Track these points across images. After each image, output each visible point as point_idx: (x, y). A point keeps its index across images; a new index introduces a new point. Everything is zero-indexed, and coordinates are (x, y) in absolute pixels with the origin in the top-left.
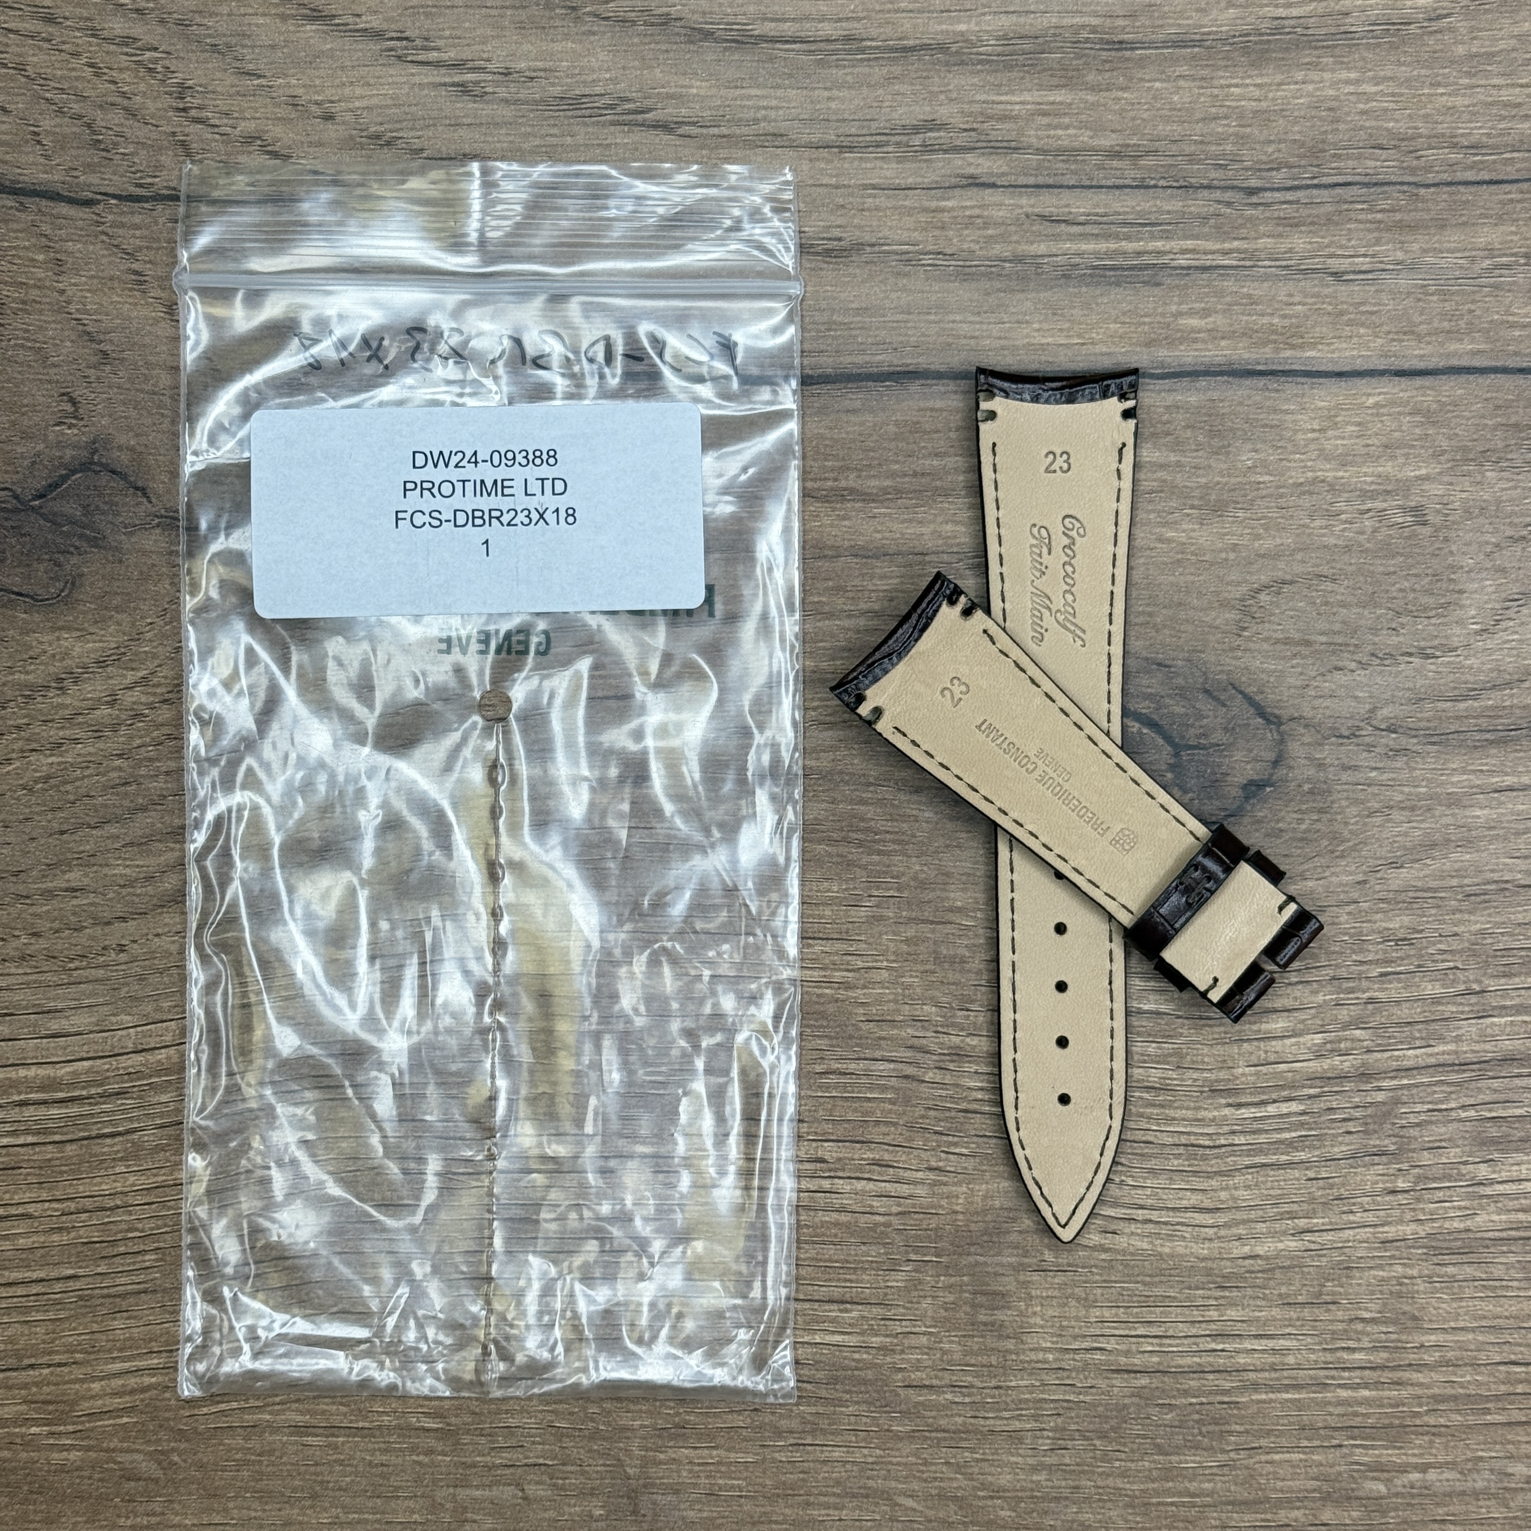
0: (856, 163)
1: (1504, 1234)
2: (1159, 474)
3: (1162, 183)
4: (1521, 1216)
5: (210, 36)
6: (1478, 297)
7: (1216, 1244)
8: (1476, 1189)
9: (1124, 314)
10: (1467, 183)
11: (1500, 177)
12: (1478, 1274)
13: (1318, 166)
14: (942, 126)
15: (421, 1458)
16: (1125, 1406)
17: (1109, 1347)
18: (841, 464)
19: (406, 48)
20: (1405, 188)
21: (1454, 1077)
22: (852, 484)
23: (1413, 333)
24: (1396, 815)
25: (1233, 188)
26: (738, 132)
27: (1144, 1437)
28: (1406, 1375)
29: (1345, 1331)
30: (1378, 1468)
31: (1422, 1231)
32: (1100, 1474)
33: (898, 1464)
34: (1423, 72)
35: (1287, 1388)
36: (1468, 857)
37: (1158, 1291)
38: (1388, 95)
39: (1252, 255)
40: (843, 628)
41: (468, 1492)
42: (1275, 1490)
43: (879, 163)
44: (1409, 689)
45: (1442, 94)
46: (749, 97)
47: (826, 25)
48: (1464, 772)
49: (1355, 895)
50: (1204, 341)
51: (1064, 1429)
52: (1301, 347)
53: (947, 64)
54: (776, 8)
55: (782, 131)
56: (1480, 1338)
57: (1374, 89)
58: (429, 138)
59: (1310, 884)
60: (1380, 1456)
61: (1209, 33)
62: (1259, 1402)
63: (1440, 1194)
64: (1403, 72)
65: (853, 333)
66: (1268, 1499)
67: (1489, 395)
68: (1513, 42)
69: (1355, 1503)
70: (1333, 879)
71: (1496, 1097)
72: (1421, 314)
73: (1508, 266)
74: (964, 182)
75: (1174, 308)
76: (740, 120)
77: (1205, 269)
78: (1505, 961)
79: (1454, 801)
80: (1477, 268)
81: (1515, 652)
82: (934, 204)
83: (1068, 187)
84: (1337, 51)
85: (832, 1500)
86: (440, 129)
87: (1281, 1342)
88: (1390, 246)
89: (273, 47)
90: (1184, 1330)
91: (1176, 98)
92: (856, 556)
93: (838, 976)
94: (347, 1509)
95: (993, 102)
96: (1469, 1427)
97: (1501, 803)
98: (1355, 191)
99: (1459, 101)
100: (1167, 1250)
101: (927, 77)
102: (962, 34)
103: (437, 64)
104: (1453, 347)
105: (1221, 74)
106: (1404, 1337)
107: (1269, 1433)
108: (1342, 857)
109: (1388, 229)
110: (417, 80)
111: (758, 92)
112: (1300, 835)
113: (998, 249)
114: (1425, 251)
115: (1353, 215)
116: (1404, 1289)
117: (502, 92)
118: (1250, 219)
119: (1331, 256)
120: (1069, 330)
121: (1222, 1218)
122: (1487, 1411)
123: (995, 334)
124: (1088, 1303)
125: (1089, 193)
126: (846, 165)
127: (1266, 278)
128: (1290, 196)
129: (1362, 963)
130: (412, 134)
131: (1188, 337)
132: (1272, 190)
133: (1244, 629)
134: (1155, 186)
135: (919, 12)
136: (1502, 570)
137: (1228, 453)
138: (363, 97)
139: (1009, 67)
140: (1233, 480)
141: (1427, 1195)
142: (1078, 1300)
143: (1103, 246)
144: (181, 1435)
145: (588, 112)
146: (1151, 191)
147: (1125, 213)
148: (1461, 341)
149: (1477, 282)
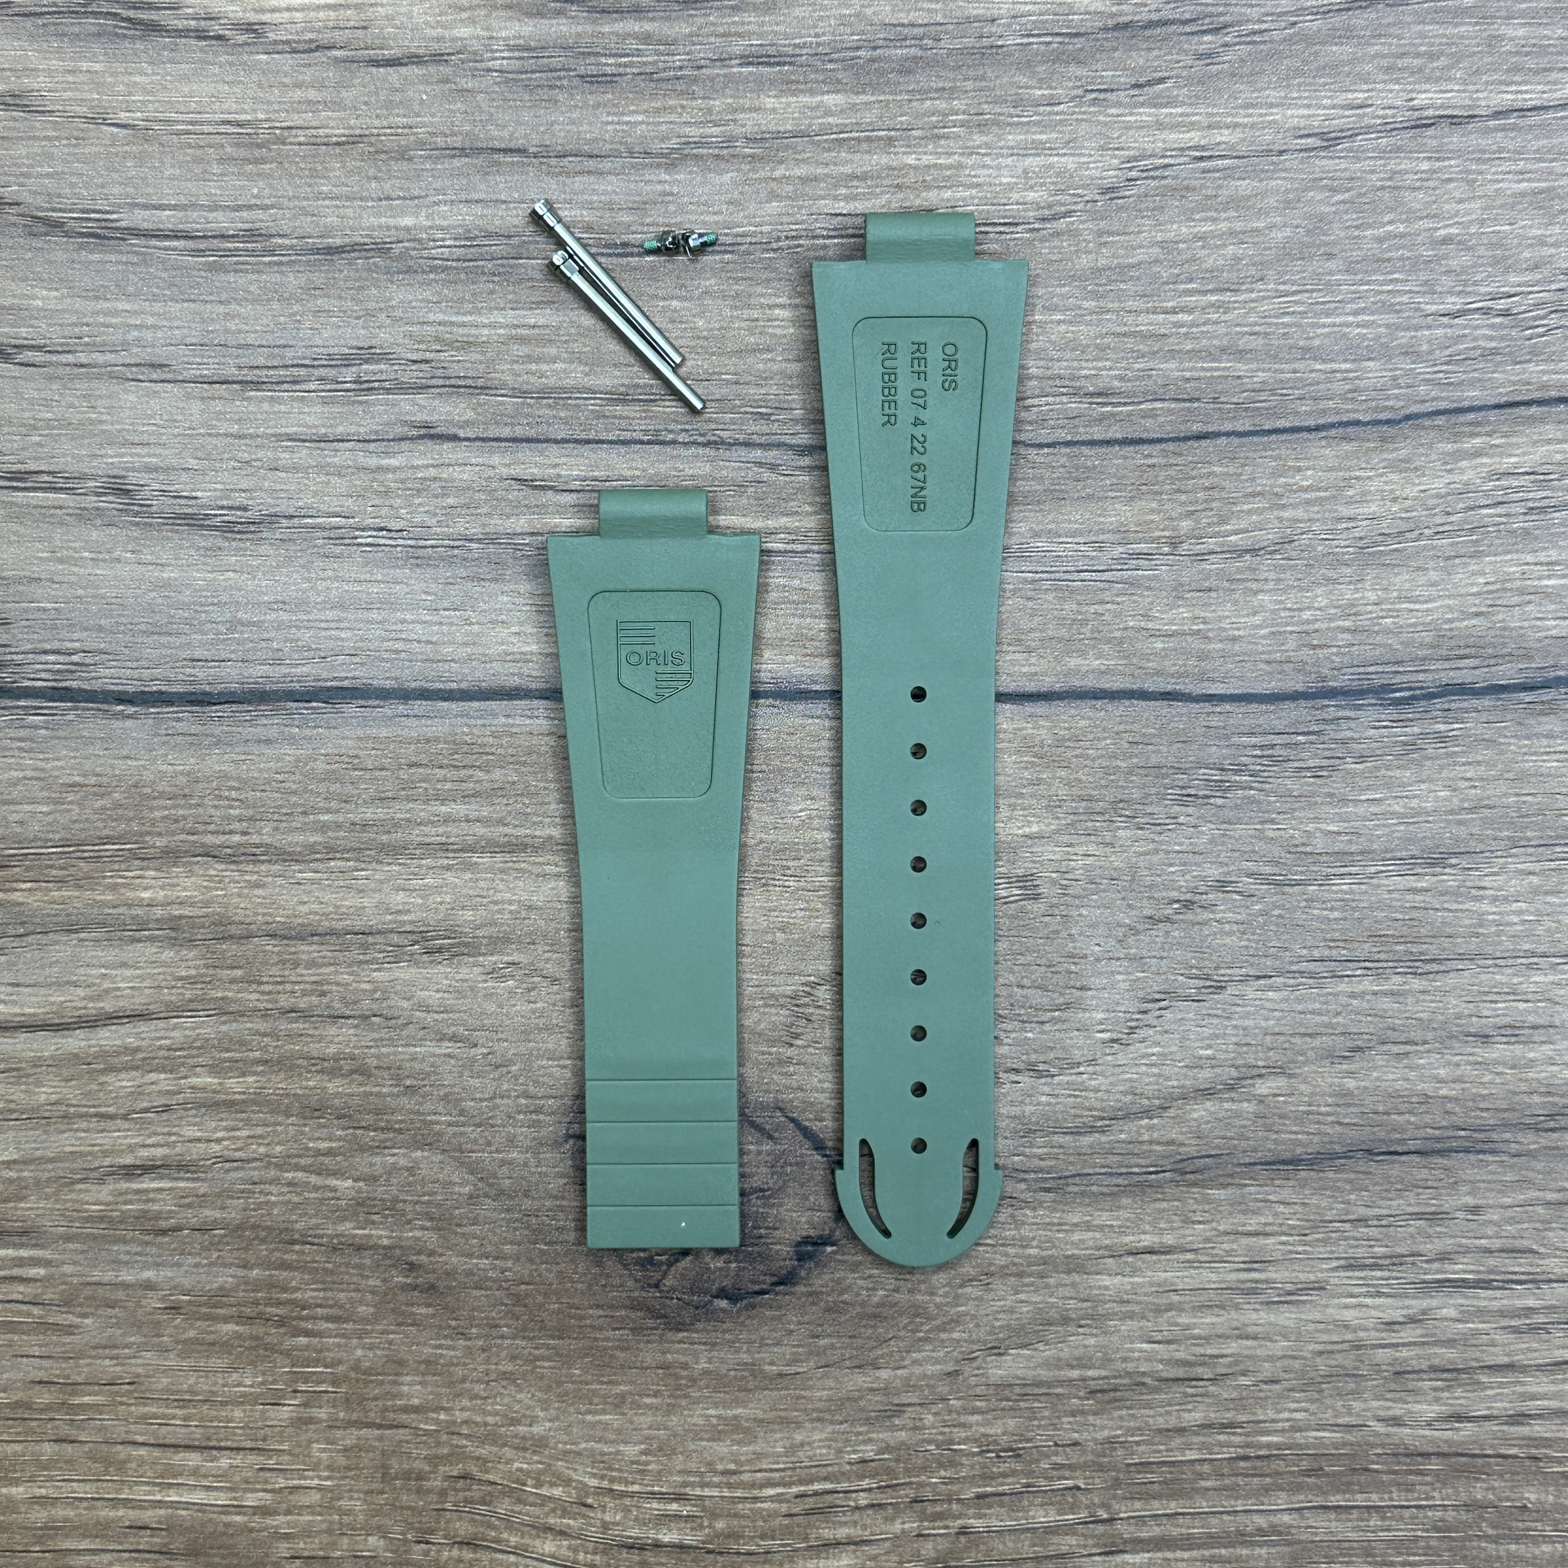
0: (266, 406)
3: (683, 437)
6: (1107, 596)
10: (1092, 443)
11: (1136, 435)
14: (384, 357)
18: (251, 812)
22: (267, 839)
24: (998, 1285)
25: (779, 445)
26: (100, 358)
36: (1092, 1341)
39: (805, 536)
40: (257, 1033)
43: (297, 406)
44: (1015, 1117)
45: (1059, 322)
46: (116, 313)
47: (219, 215)
48: (1089, 1227)
49: (942, 1389)
53: (388, 271)
54: (151, 191)
55: (162, 360)
59: (884, 1374)
61: (745, 235)
65: (266, 636)
67: (1122, 728)
68: (1156, 250)
70: (917, 1370)
72: (1032, 617)
73: (1147, 555)
74: (415, 432)
76: (104, 343)
78: (1141, 1478)
79: (1074, 1265)
80: (1105, 559)
81: (1155, 1070)
82: (373, 462)
83: (556, 442)
92: (273, 936)
93: (251, 1500)
95: (452, 324)
97: (1135, 1272)
101: (361, 288)
102: (408, 229)
104: (1073, 662)
105: (759, 289)
108: (926, 1340)
111: (128, 307)
112: (870, 1310)
113: (461, 526)
123: (459, 638)
125: (585, 450)
126: (252, 408)
129: (952, 1482)
133: (797, 1036)
134: (674, 442)
135: (348, 198)
136: (1138, 961)
137: (774, 801)
139: (474, 275)
140: (782, 838)
146: (669, 449)
147: (633, 478)
148: (1083, 654)
149: (1106, 576)
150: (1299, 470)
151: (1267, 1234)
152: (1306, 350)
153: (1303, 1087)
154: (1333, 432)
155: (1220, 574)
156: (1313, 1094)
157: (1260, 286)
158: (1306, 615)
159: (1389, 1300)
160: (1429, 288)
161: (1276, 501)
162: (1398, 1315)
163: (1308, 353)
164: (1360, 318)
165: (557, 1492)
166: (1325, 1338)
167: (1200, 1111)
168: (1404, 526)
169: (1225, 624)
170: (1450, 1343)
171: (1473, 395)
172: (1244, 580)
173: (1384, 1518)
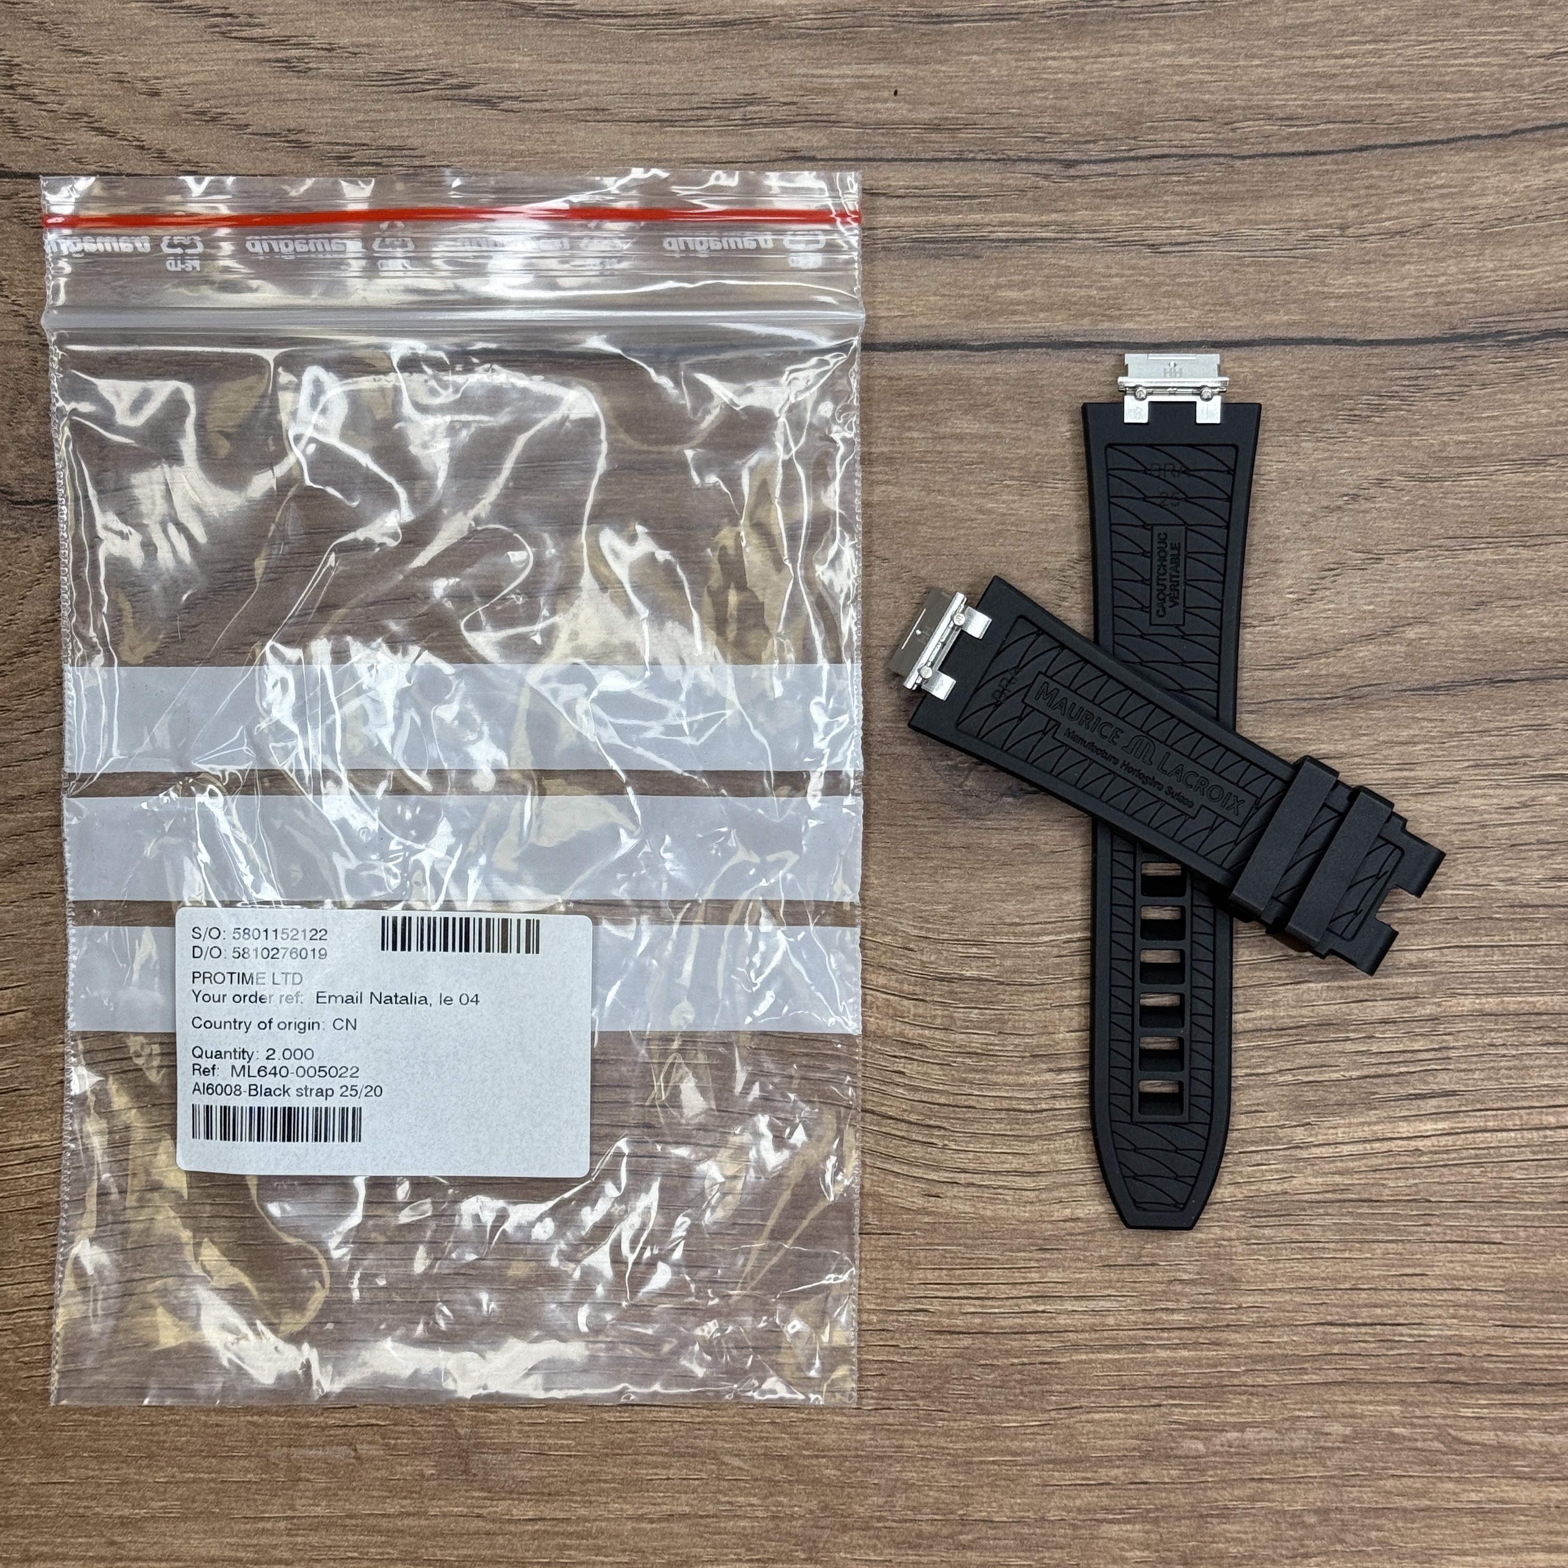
0: (677, 138)
1: (1320, 1197)
2: (980, 445)
3: (981, 156)
4: (1338, 1179)
5: (36, 14)
6: (1293, 268)
7: (1038, 1207)
8: (1293, 1152)
9: (944, 286)
10: (1283, 155)
11: (1315, 149)
12: (1296, 1236)
13: (1135, 138)
14: (763, 100)
15: (255, 1418)
16: (948, 1366)
17: (931, 1308)
19: (230, 24)
20: (1221, 160)
21: (1271, 1042)
23: (1228, 304)
25: (1051, 160)
26: (560, 106)
27: (967, 1397)
28: (1225, 1335)
29: (1164, 1292)
30: (1197, 1427)
31: (1240, 1193)
32: (924, 1433)
33: (725, 1424)
34: (1238, 43)
35: (1107, 1348)
37: (981, 1253)
38: (1203, 67)
39: (1070, 227)
41: (302, 1451)
42: (1094, 1449)
43: (699, 138)
45: (1257, 66)
46: (570, 72)
50: (1022, 313)
51: (889, 1390)
52: (1119, 318)
53: (766, 37)
55: (604, 106)
56: (1298, 1299)
57: (1190, 61)
58: (255, 114)
60: (1199, 1415)
61: (1026, 6)
62: (1080, 1362)
63: (1258, 1158)
64: (1219, 44)
66: (1088, 1459)
67: (1305, 366)
69: (1173, 1462)
71: (1313, 1061)
72: (1238, 285)
73: (1323, 238)
74: (785, 155)
75: (992, 281)
76: (562, 94)
77: (1024, 241)
80: (1292, 239)
81: (1330, 621)
83: (888, 160)
84: (1153, 24)
85: (660, 1459)
86: (265, 105)
87: (1102, 1303)
88: (1206, 218)
89: (99, 24)
90: (1005, 1290)
91: (994, 71)
94: (183, 1469)
95: (813, 76)
96: (1286, 1386)
98: (1172, 163)
99: (1276, 74)
100: (989, 1213)
101: (747, 51)
102: (781, 7)
103: (261, 40)
104: (1269, 318)
105: (1038, 46)
106: (1222, 1298)
107: (1089, 1392)
109: (1204, 201)
110: (241, 56)
111: (580, 67)
114: (1241, 223)
115: (1169, 187)
116: (1222, 1251)
117: (326, 67)
118: (1068, 192)
119: (1147, 228)
120: (889, 302)
121: (1044, 1182)
122: (1304, 1371)
124: (912, 1266)
125: (909, 166)
126: (668, 140)
127: (1083, 250)
128: (1107, 168)
130: (236, 110)
131: (1008, 309)
132: (1089, 162)
133: (1064, 599)
134: (974, 159)
136: (1317, 540)
137: (1047, 425)
138: (187, 73)
139: (828, 40)
140: (1052, 451)
141: (1244, 1158)
142: (902, 1262)
143: (922, 219)
144: (20, 1395)
145: (410, 88)
146: (969, 164)
147: (944, 186)
148: (1276, 312)
149: (1293, 253)
150: (1435, 172)
151: (1415, 743)
152: (1439, 84)
153: (1441, 632)
154: (1460, 144)
155: (1377, 251)
156: (1449, 638)
157: (1404, 37)
158: (1442, 280)
159: (1507, 791)
160: (1530, 37)
161: (1419, 195)
162: (1513, 802)
163: (1442, 86)
164: (1480, 60)
165: (887, 939)
166: (1459, 820)
167: (1364, 652)
168: (1514, 213)
169: (1381, 287)
170: (1552, 822)
171: (1561, 115)
172: (1395, 255)
173: (1504, 954)
